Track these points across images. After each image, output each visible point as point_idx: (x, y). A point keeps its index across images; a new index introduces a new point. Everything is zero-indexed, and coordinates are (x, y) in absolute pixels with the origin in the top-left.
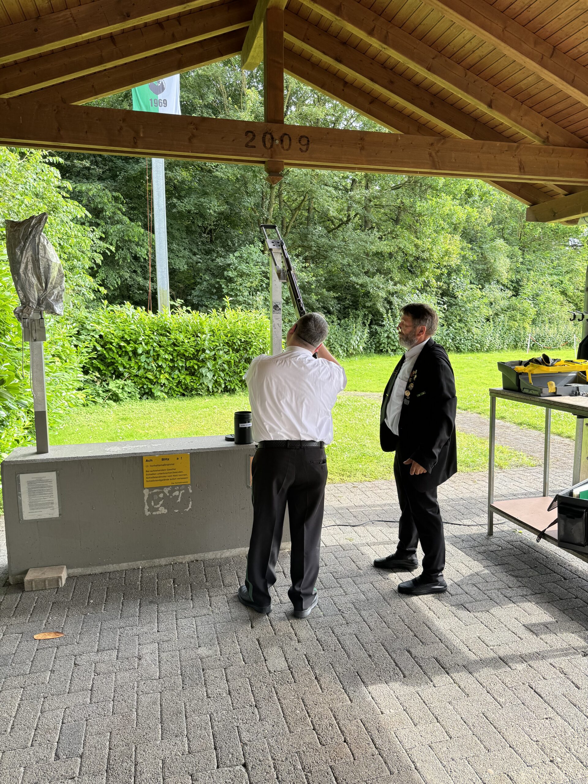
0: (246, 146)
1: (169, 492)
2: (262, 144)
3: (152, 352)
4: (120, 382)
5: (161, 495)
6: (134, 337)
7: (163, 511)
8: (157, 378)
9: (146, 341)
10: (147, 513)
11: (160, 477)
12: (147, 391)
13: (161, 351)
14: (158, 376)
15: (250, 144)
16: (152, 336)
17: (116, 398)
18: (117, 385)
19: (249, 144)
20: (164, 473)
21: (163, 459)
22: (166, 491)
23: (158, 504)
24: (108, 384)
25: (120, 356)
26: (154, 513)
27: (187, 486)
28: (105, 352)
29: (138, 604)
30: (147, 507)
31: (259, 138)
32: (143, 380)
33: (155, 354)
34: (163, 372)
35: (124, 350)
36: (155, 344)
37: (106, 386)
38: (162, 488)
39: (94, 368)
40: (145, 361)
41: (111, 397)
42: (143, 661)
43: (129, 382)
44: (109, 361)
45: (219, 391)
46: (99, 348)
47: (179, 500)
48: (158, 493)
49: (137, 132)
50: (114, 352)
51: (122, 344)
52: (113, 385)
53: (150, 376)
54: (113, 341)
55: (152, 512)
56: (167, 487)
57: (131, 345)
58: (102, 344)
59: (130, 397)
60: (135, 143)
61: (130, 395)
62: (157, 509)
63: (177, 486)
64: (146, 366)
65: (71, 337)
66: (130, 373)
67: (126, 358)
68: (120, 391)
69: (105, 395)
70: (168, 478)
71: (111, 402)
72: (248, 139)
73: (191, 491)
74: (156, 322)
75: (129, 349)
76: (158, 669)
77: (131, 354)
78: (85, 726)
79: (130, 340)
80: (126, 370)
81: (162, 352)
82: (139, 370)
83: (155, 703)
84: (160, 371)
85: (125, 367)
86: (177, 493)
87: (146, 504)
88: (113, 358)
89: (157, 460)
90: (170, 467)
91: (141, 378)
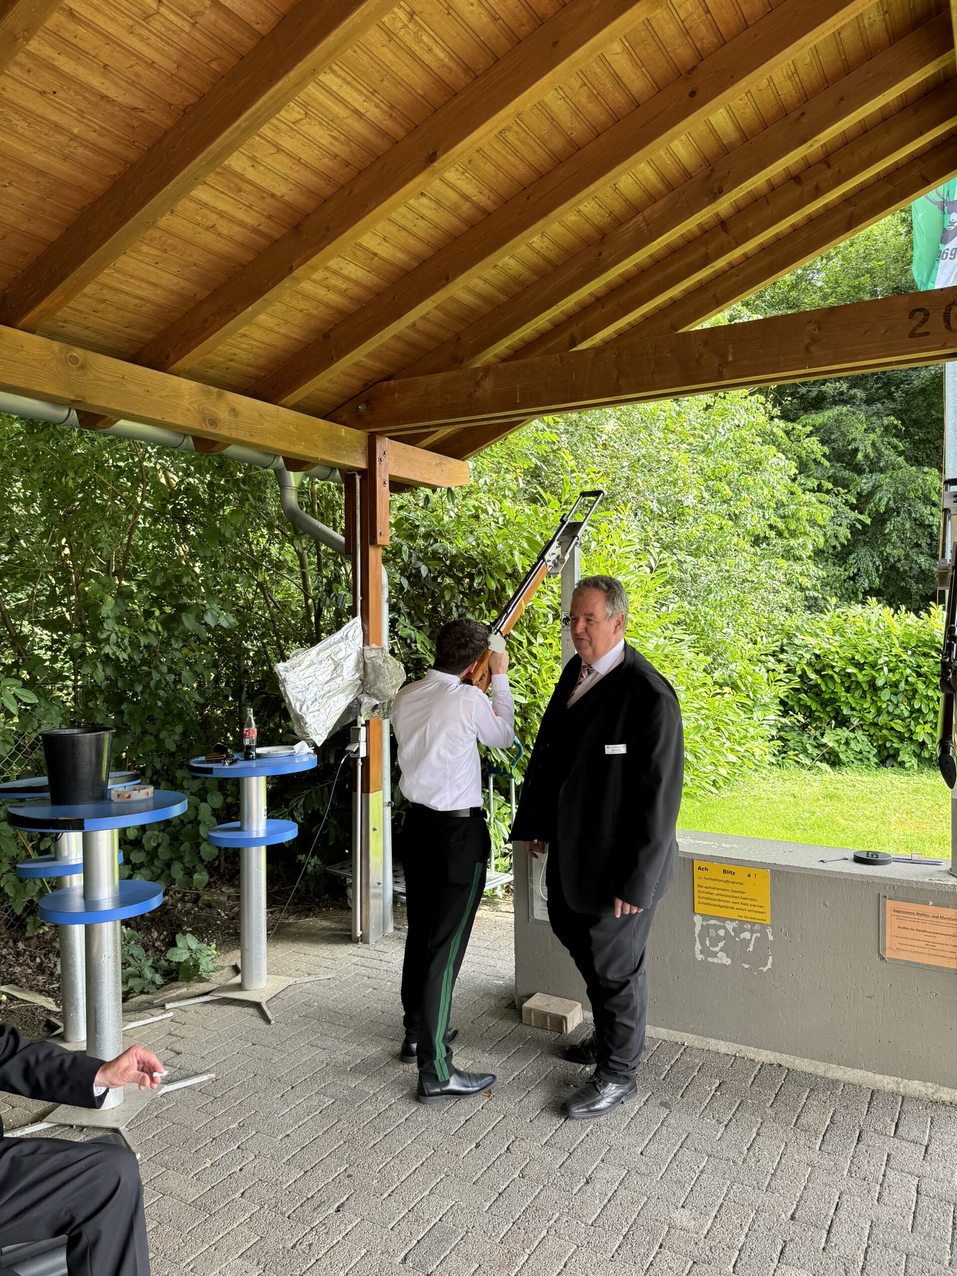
0: (910, 337)
1: (734, 930)
2: (943, 324)
3: (902, 685)
4: (844, 733)
5: (722, 933)
6: (871, 659)
7: (723, 959)
8: (911, 730)
9: (891, 665)
10: (699, 957)
11: (719, 900)
12: (892, 752)
13: (920, 682)
14: (912, 728)
15: (920, 331)
16: (904, 657)
17: (833, 760)
18: (837, 738)
19: (917, 332)
20: (726, 896)
21: (724, 871)
22: (730, 926)
23: (717, 946)
24: (822, 735)
25: (848, 690)
26: (710, 959)
27: (764, 927)
28: (819, 681)
29: (644, 1099)
30: (698, 947)
31: (937, 318)
32: (885, 732)
33: (907, 688)
34: (920, 720)
35: (853, 679)
37: (819, 737)
38: (724, 920)
39: (800, 706)
40: (890, 700)
41: (827, 756)
42: (589, 1188)
43: (859, 734)
44: (827, 696)
46: (813, 676)
47: (751, 949)
48: (717, 928)
49: (724, 357)
50: (835, 682)
51: (851, 670)
52: (831, 737)
53: (898, 725)
54: (835, 664)
55: (707, 957)
56: (732, 920)
57: (864, 672)
58: (818, 668)
59: (861, 760)
60: (720, 373)
61: (859, 756)
62: (715, 955)
63: (748, 922)
64: (891, 709)
65: (766, 655)
66: (862, 719)
67: (858, 693)
68: (843, 748)
69: (815, 752)
70: (733, 905)
71: (825, 766)
72: (915, 323)
73: (771, 938)
74: (914, 632)
75: (860, 677)
76: (599, 1210)
77: (865, 687)
78: (459, 1238)
79: (865, 663)
80: (854, 713)
81: (920, 686)
82: (879, 715)
83: (560, 1256)
84: (916, 719)
85: (853, 709)
86: (746, 935)
87: (697, 939)
88: (833, 692)
89: (715, 871)
90: (736, 887)
91: (881, 728)
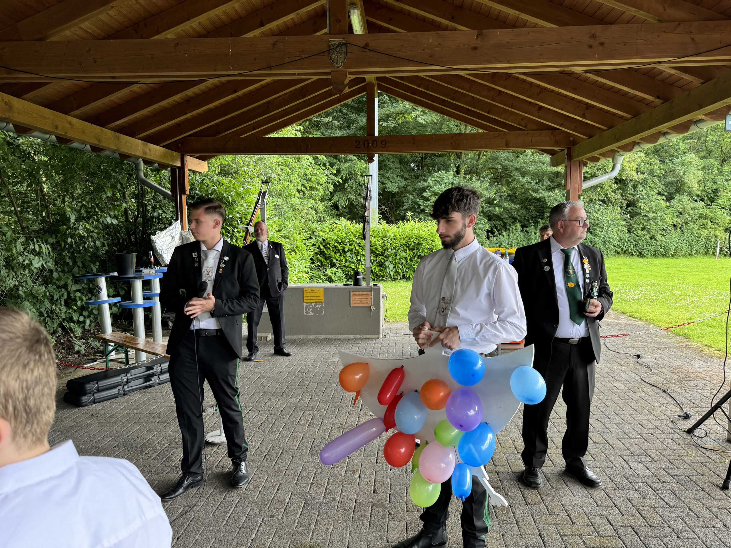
3: (354, 250)
6: (343, 240)
7: (312, 313)
9: (350, 243)
10: (305, 314)
11: (311, 298)
14: (358, 267)
18: (332, 271)
19: (357, 147)
20: (312, 296)
21: (312, 290)
22: (313, 304)
23: (310, 310)
25: (335, 253)
27: (322, 303)
28: (325, 250)
30: (305, 311)
31: (362, 144)
33: (356, 252)
34: (361, 264)
35: (337, 248)
36: (356, 245)
37: (325, 272)
38: (311, 303)
40: (350, 256)
41: (327, 279)
43: (339, 270)
44: (327, 256)
45: (399, 278)
46: (322, 247)
47: (319, 309)
48: (310, 305)
49: (307, 146)
50: (330, 250)
51: (336, 244)
52: (329, 272)
53: (353, 266)
54: (330, 243)
55: (307, 314)
58: (324, 244)
59: (340, 280)
62: (309, 313)
63: (318, 303)
64: (350, 260)
66: (340, 264)
67: (338, 254)
68: (333, 275)
69: (324, 277)
70: (314, 299)
71: (327, 282)
72: (357, 144)
73: (324, 306)
75: (340, 248)
77: (341, 251)
79: (341, 242)
80: (337, 262)
81: (360, 250)
82: (346, 262)
84: (359, 263)
86: (318, 306)
87: (305, 309)
88: (330, 254)
89: (309, 290)
90: (315, 294)
91: (347, 267)
